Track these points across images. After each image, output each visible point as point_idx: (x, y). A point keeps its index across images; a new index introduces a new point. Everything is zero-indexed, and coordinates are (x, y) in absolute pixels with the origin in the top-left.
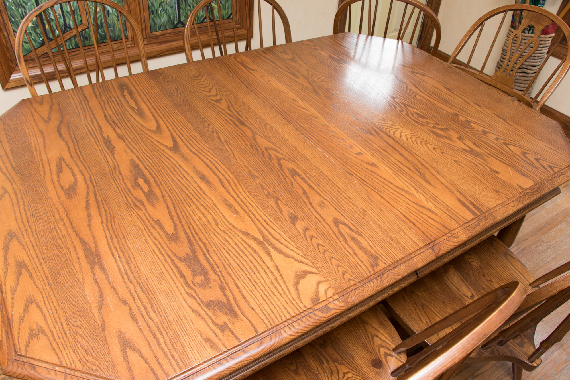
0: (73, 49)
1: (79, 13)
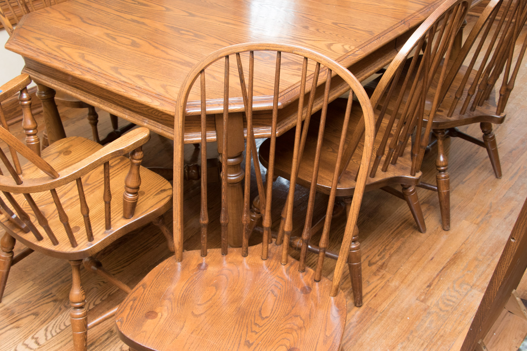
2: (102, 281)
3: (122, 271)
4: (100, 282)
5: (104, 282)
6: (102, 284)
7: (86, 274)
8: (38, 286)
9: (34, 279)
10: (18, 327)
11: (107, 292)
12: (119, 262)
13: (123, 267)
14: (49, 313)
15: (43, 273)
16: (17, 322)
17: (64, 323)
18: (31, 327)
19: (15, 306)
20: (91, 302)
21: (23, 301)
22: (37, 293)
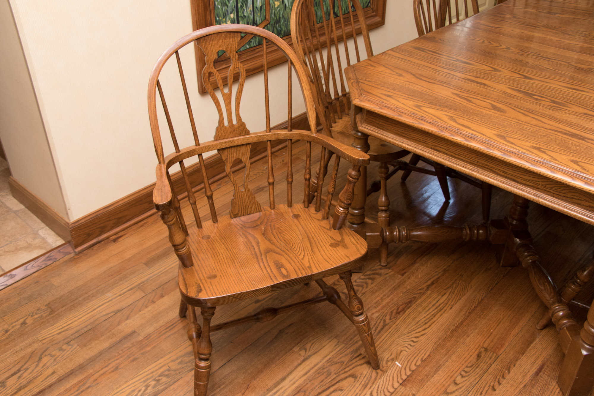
0: (256, 46)
1: (264, 8)
2: (409, 344)
3: (425, 334)
4: (406, 345)
5: (411, 345)
6: (409, 346)
7: (389, 335)
8: (344, 345)
9: (337, 336)
10: (341, 390)
11: (418, 357)
12: (417, 323)
13: (424, 330)
14: (367, 376)
15: (343, 331)
16: (338, 384)
17: (387, 389)
18: (355, 391)
19: (329, 366)
20: (406, 367)
21: (335, 360)
22: (346, 353)
